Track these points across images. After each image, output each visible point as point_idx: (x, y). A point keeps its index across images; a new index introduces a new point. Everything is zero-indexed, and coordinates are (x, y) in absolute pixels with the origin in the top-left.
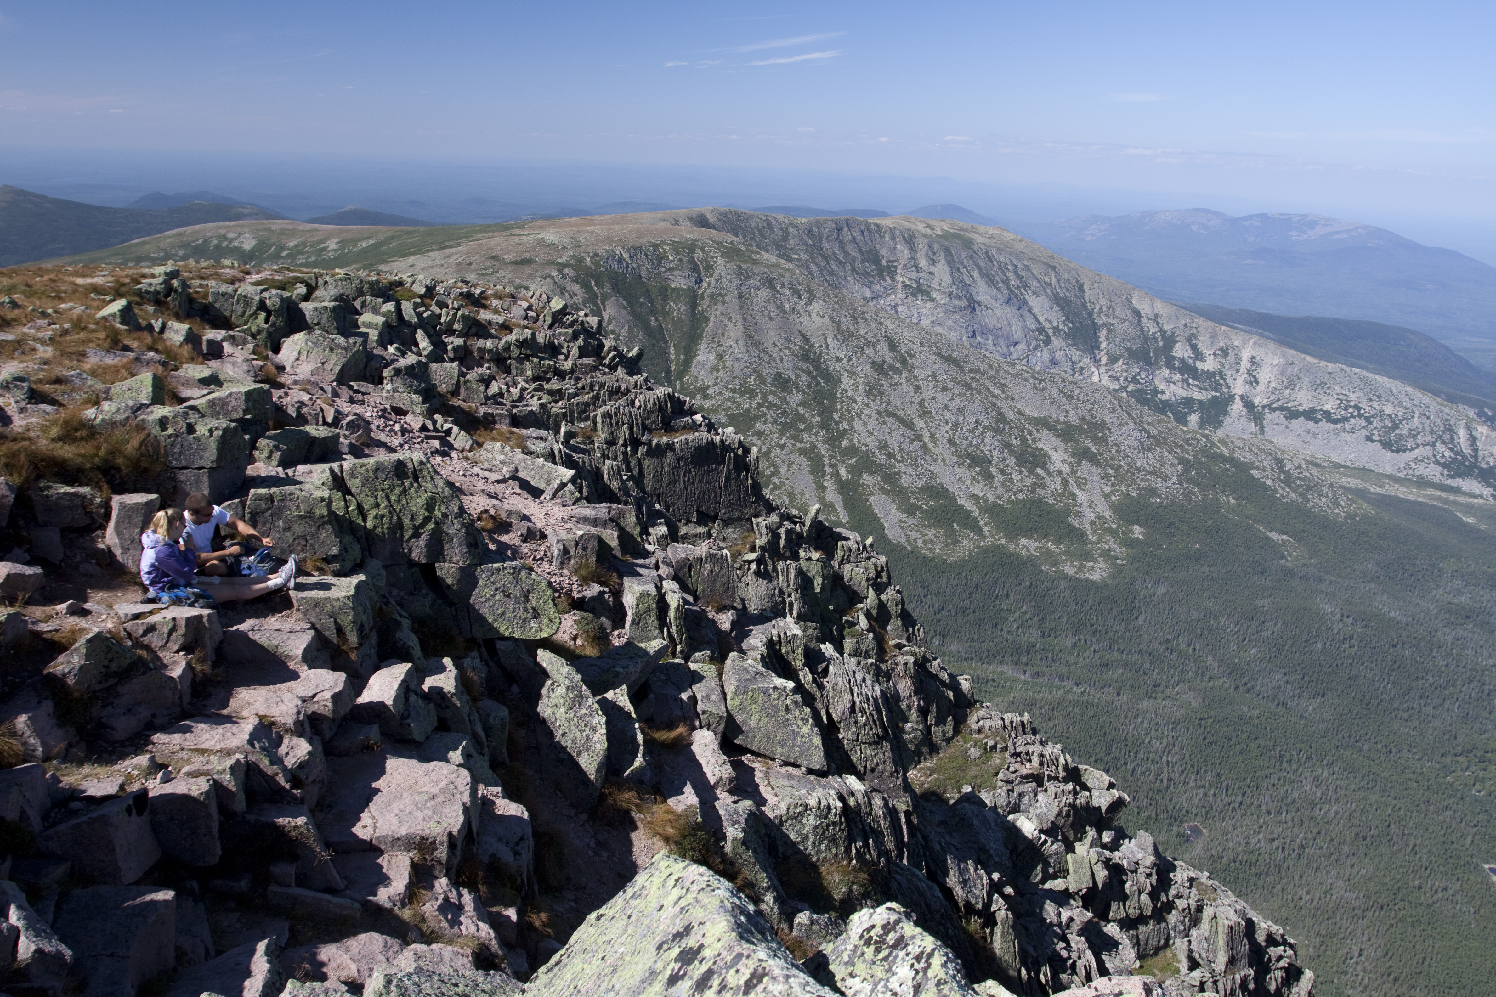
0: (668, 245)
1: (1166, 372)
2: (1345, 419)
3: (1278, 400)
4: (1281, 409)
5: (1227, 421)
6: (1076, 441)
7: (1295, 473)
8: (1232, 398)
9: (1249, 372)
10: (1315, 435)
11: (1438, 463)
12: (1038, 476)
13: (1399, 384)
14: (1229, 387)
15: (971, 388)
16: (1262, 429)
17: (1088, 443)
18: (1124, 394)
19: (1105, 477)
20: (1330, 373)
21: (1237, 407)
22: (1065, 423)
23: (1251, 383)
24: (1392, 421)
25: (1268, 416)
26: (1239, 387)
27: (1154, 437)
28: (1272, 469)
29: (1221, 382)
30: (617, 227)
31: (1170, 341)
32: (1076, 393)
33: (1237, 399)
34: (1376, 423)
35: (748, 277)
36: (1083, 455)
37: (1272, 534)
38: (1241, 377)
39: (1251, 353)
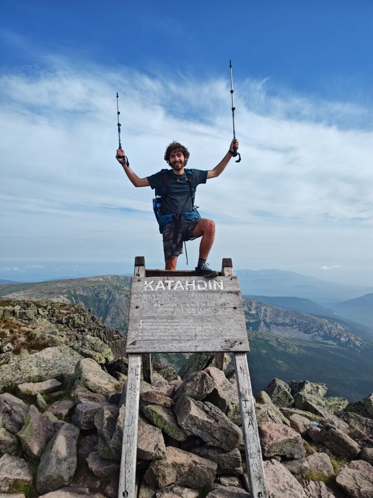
2: (293, 325)
4: (274, 323)
5: (260, 328)
8: (260, 321)
10: (285, 330)
14: (259, 318)
16: (270, 329)
21: (262, 324)
23: (265, 316)
24: (305, 325)
25: (271, 326)
26: (262, 318)
28: (275, 341)
29: (257, 316)
33: (262, 321)
34: (301, 326)
37: (278, 361)
38: (262, 315)
39: (264, 308)
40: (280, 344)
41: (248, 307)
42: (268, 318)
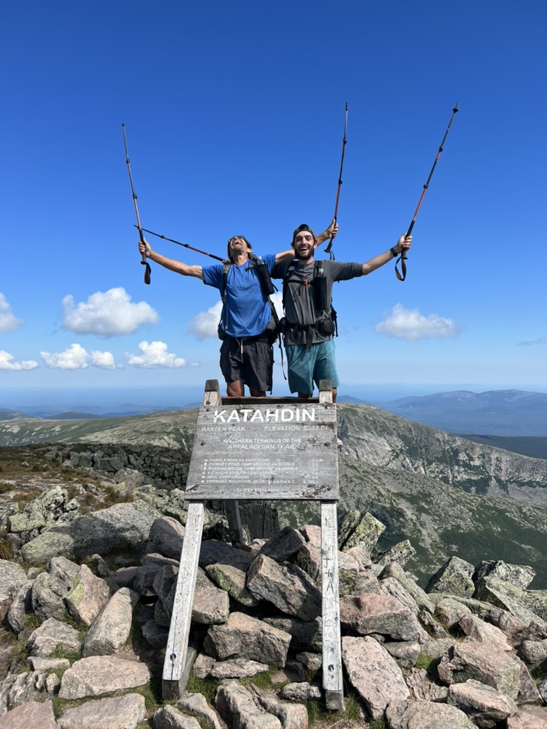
1: (456, 468)
3: (513, 477)
4: (515, 482)
5: (490, 489)
6: (418, 504)
7: (528, 513)
8: (490, 477)
9: (496, 465)
10: (534, 494)
12: (401, 522)
14: (488, 473)
15: (363, 480)
16: (508, 491)
17: (423, 504)
18: (438, 479)
19: (434, 520)
20: (536, 463)
21: (493, 482)
22: (411, 495)
23: (498, 470)
25: (510, 486)
26: (492, 470)
27: (455, 499)
28: (516, 512)
29: (484, 470)
31: (456, 452)
32: (414, 479)
33: (493, 478)
36: (421, 510)
37: (523, 545)
38: (493, 468)
39: (496, 456)
40: (525, 517)
41: (468, 455)
42: (503, 472)
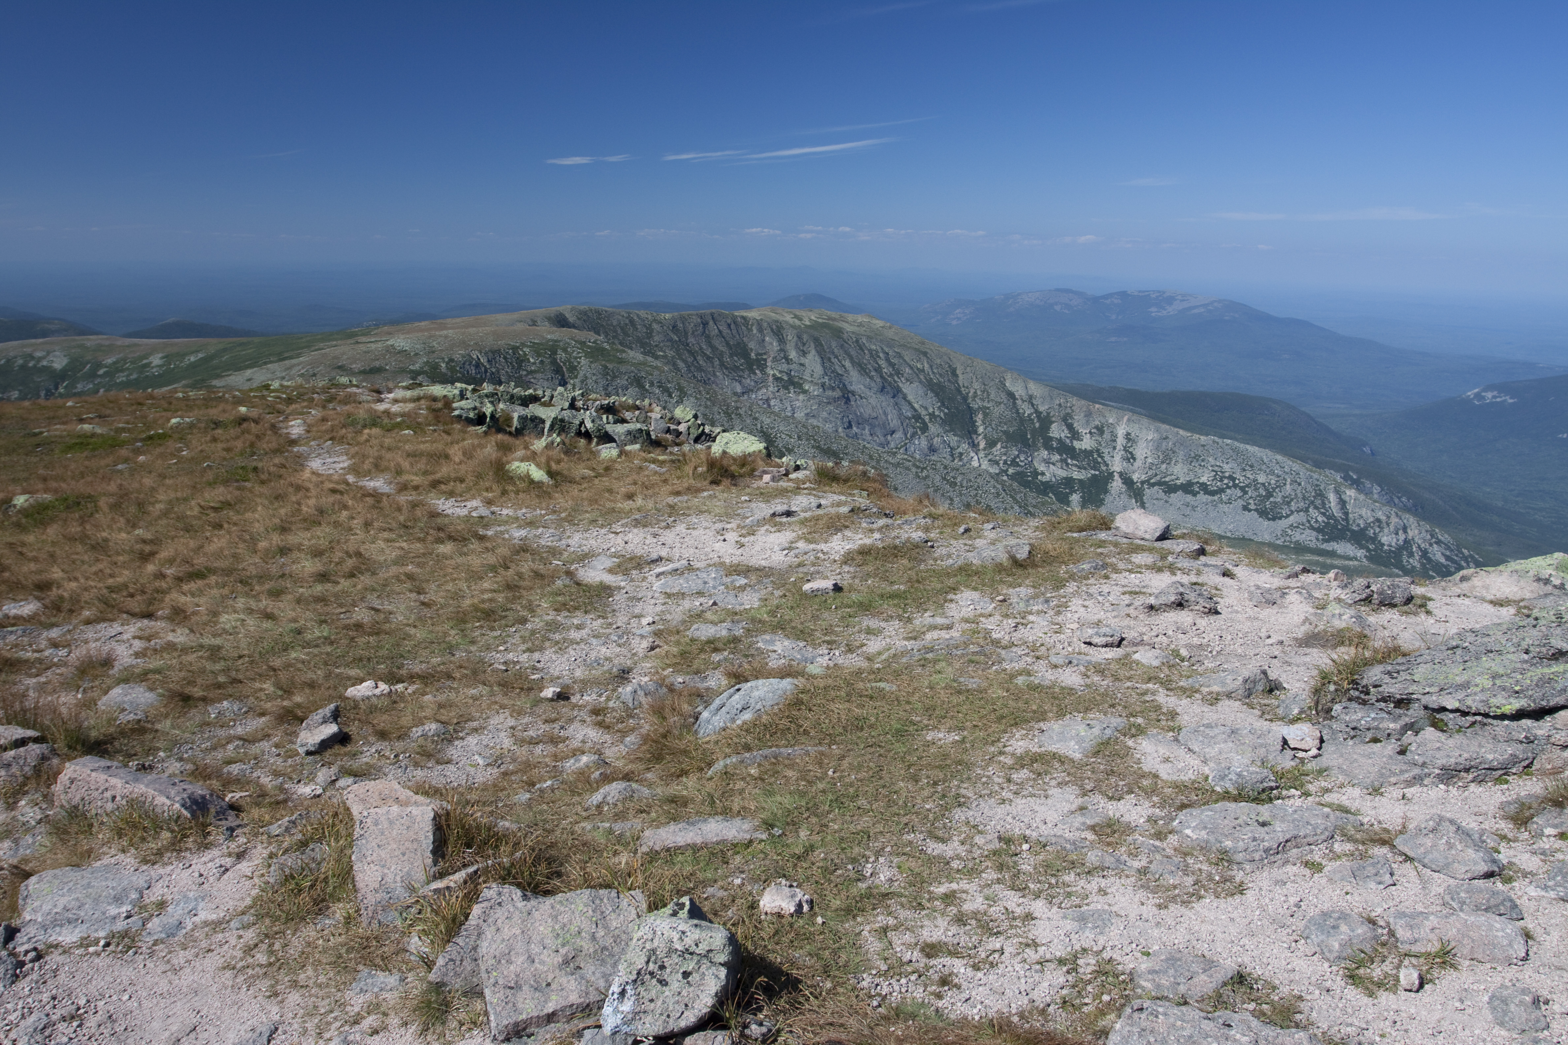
0: (528, 346)
1: (1045, 453)
2: (1221, 491)
3: (1156, 475)
4: (1159, 483)
5: (1108, 499)
8: (1111, 475)
9: (1125, 449)
10: (1194, 508)
11: (1312, 528)
13: (1269, 453)
14: (1107, 465)
16: (1143, 504)
18: (1005, 478)
20: (1203, 446)
21: (1117, 484)
24: (1266, 490)
25: (1148, 492)
26: (1117, 465)
29: (1099, 460)
30: (472, 330)
31: (1046, 422)
32: (959, 479)
34: (1251, 492)
35: (614, 377)
38: (1117, 456)
39: (1126, 430)
41: (1070, 427)
42: (1138, 463)
